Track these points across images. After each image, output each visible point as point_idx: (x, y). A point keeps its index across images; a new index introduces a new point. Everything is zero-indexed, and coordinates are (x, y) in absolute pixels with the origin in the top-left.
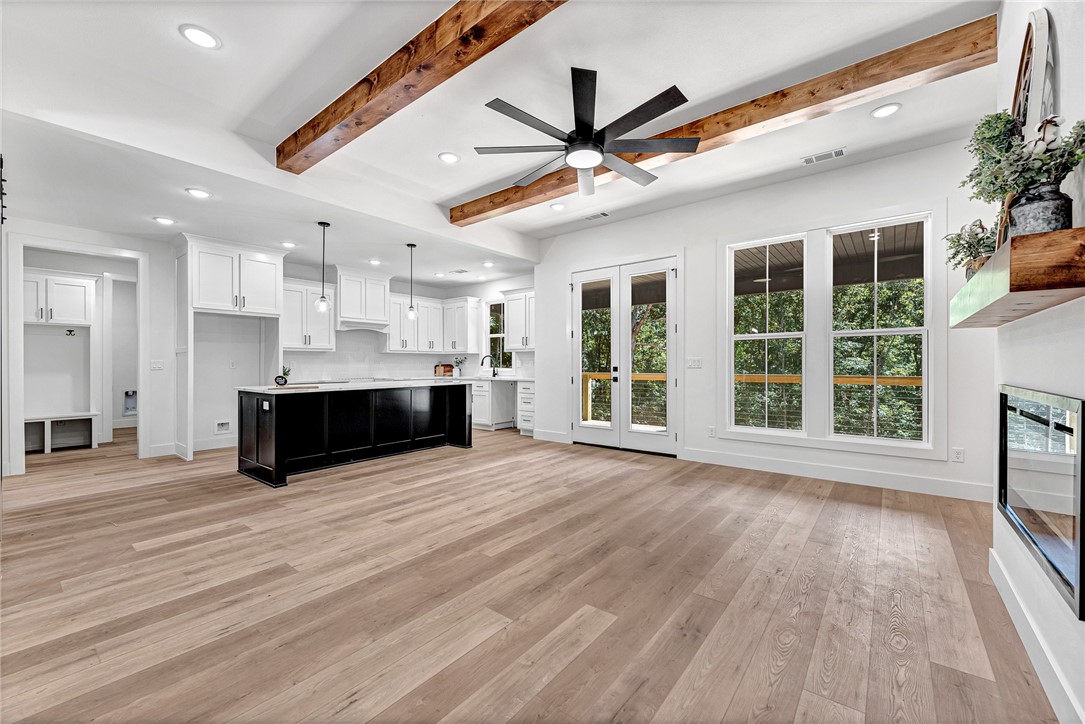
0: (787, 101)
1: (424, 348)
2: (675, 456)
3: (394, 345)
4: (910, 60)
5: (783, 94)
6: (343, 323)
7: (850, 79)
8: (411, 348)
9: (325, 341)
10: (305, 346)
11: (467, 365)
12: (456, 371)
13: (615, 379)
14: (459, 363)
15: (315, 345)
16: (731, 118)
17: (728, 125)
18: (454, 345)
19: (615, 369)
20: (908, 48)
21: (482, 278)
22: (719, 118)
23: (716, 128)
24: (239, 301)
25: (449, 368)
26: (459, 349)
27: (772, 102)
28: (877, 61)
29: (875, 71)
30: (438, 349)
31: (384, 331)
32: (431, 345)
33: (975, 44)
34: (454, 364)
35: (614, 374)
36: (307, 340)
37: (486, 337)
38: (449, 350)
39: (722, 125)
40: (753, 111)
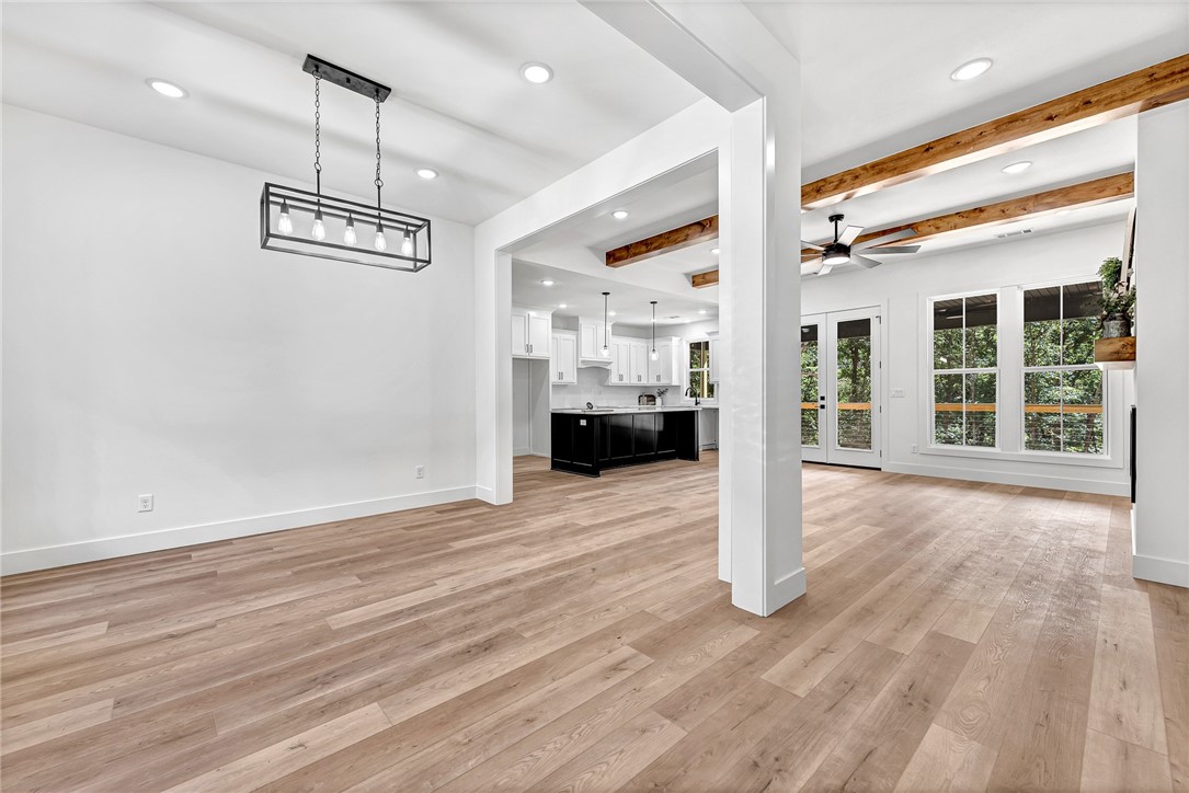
0: (983, 215)
1: (635, 382)
2: (880, 469)
3: (614, 380)
4: (1074, 195)
5: (981, 210)
6: (583, 362)
7: (1031, 204)
8: (626, 381)
9: (571, 377)
10: (561, 381)
11: (668, 395)
12: (658, 400)
13: (823, 407)
14: (661, 394)
15: (565, 379)
16: (940, 223)
17: (937, 228)
18: (659, 378)
19: (823, 398)
20: (1073, 187)
21: (687, 321)
22: (929, 223)
23: (928, 229)
24: (529, 348)
25: (652, 398)
26: (664, 382)
27: (973, 215)
28: (1051, 194)
29: (1050, 200)
30: (644, 382)
31: (608, 367)
32: (640, 378)
33: (1119, 189)
34: (656, 395)
35: (822, 403)
36: (561, 376)
37: (687, 370)
38: (653, 382)
39: (932, 228)
40: (957, 220)
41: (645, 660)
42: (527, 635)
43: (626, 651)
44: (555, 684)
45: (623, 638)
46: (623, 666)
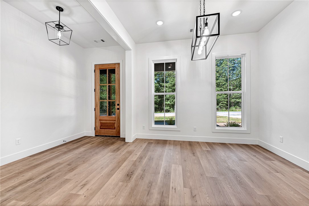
41: (74, 192)
42: (121, 183)
43: (81, 192)
44: (101, 175)
45: (83, 197)
46: (82, 187)
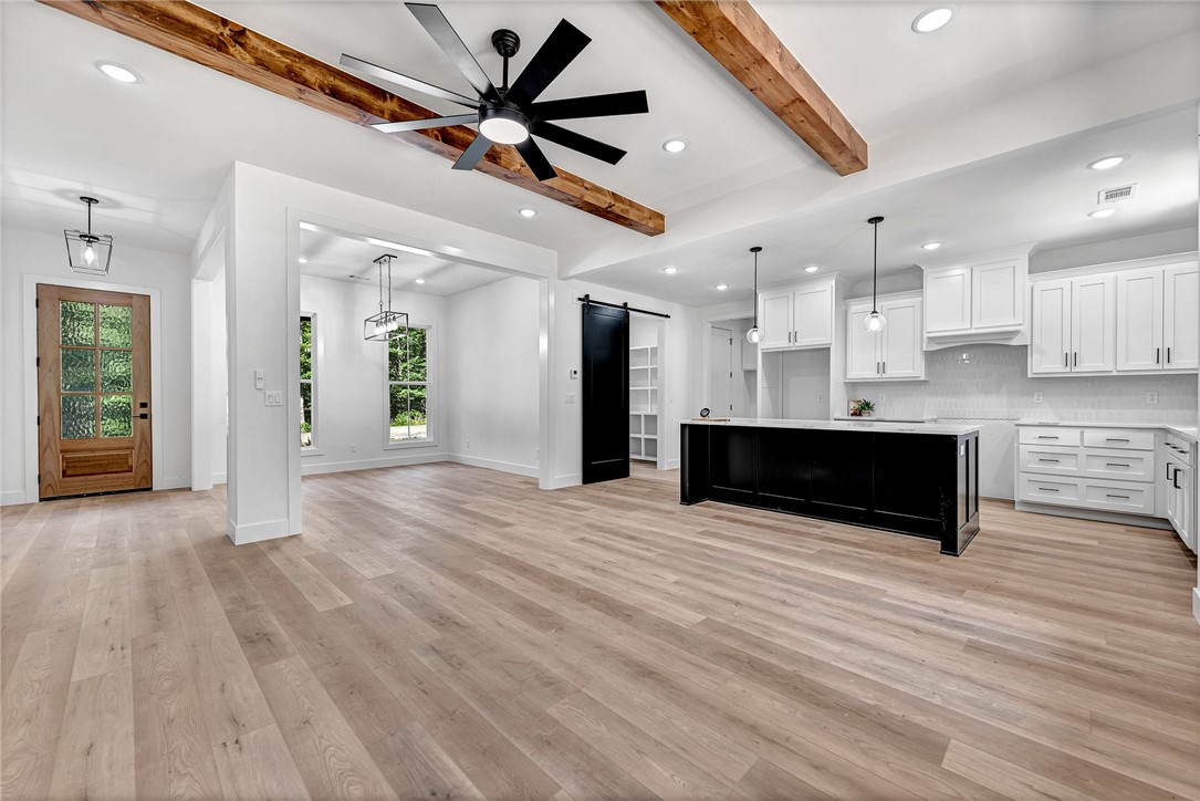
1: (1141, 364)
6: (931, 339)
9: (908, 368)
10: (879, 376)
15: (893, 373)
24: (793, 336)
30: (1185, 363)
36: (882, 367)
